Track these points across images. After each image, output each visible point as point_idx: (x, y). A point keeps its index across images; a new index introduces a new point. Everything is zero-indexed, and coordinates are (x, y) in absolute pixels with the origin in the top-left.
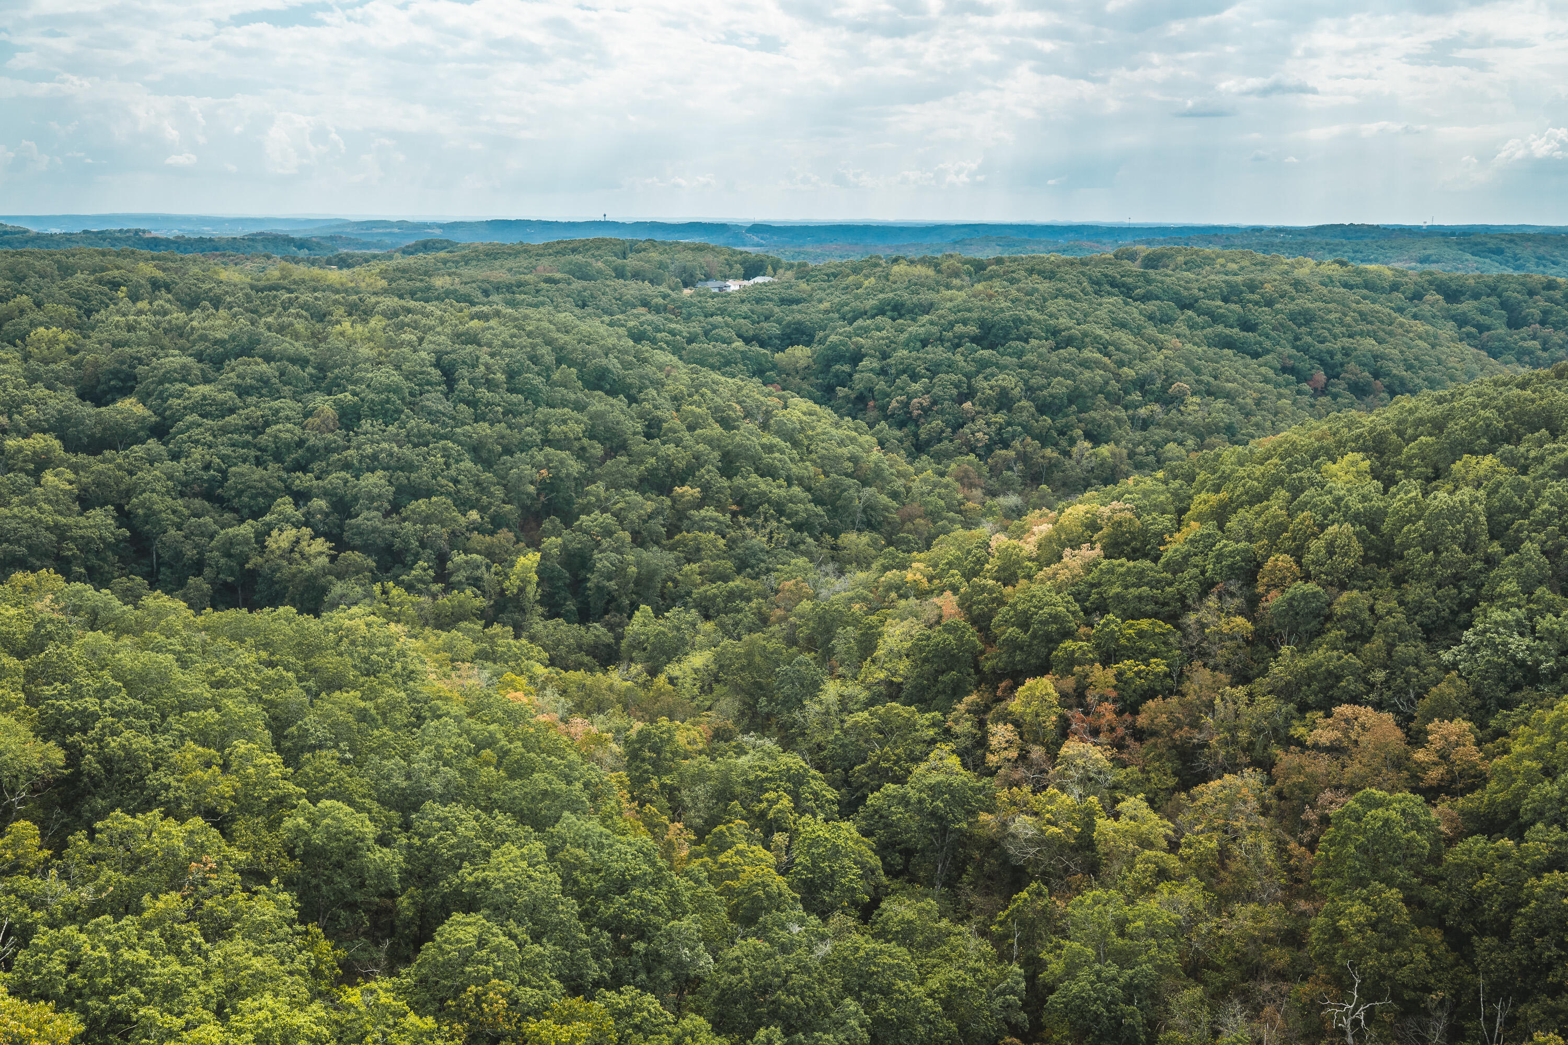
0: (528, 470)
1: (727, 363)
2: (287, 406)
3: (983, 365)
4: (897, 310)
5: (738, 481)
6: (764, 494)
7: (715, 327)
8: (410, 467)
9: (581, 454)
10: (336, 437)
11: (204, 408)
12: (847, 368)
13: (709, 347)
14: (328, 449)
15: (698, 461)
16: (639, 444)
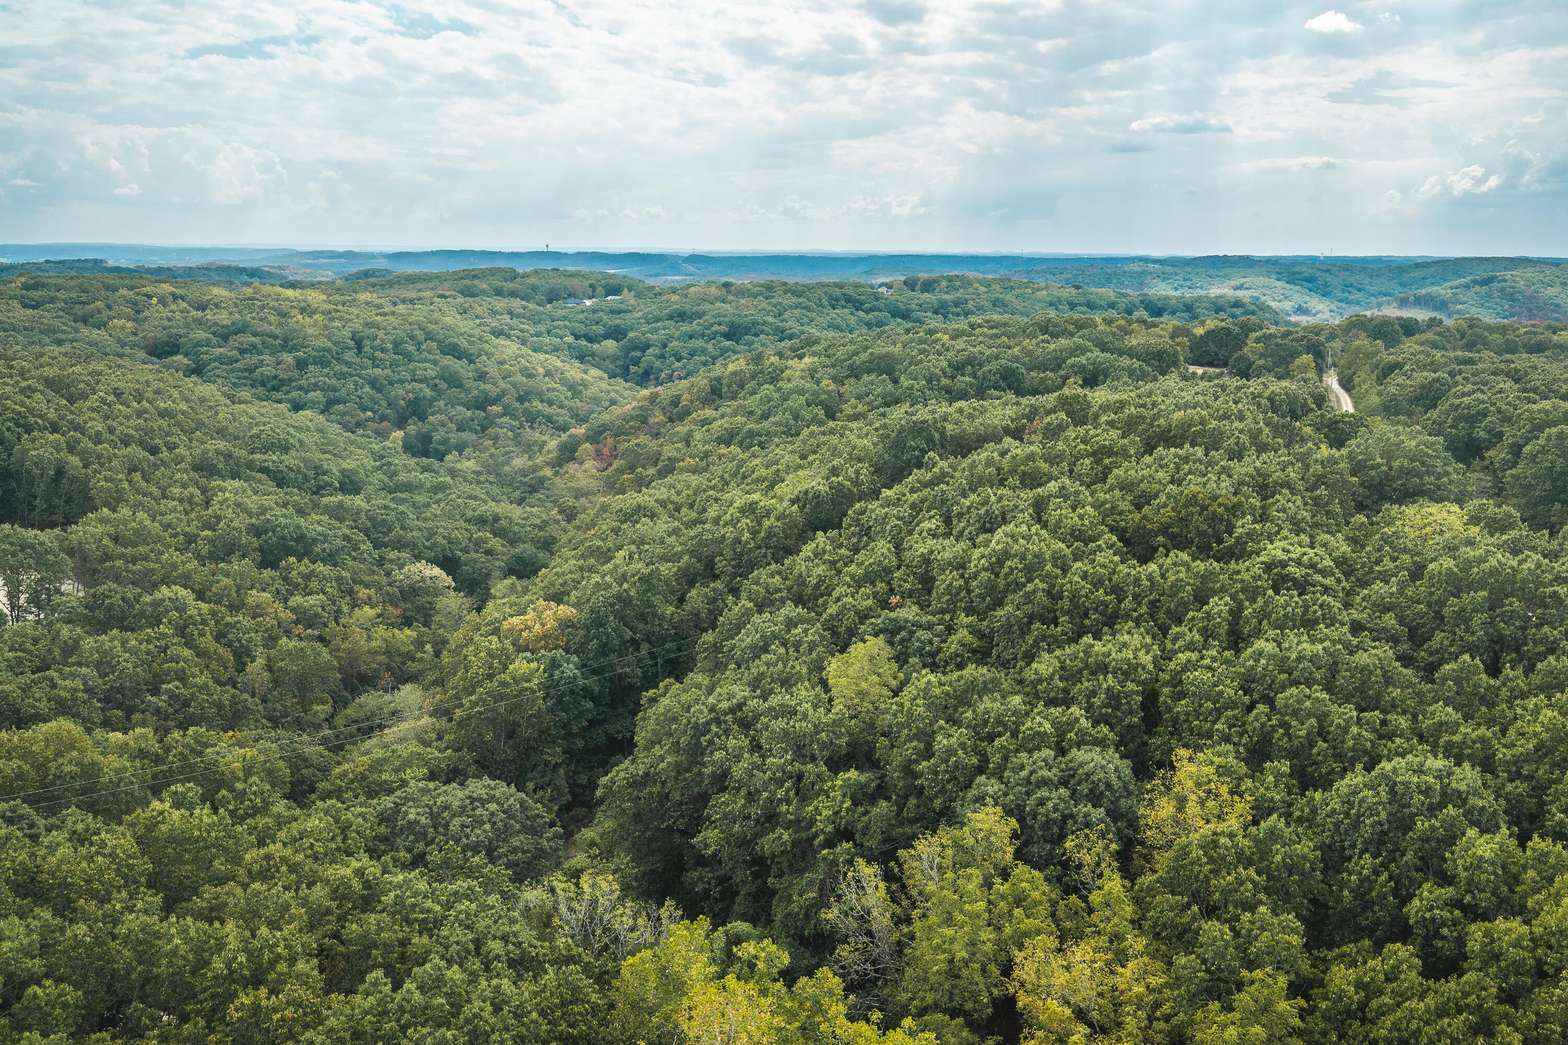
0: (401, 392)
1: (557, 350)
2: (267, 358)
3: (725, 351)
4: (681, 316)
5: (527, 404)
6: (542, 411)
7: (556, 328)
8: (334, 389)
9: (432, 386)
10: (296, 374)
11: (221, 360)
12: (639, 354)
13: (547, 340)
14: (291, 380)
15: (504, 393)
16: (469, 384)
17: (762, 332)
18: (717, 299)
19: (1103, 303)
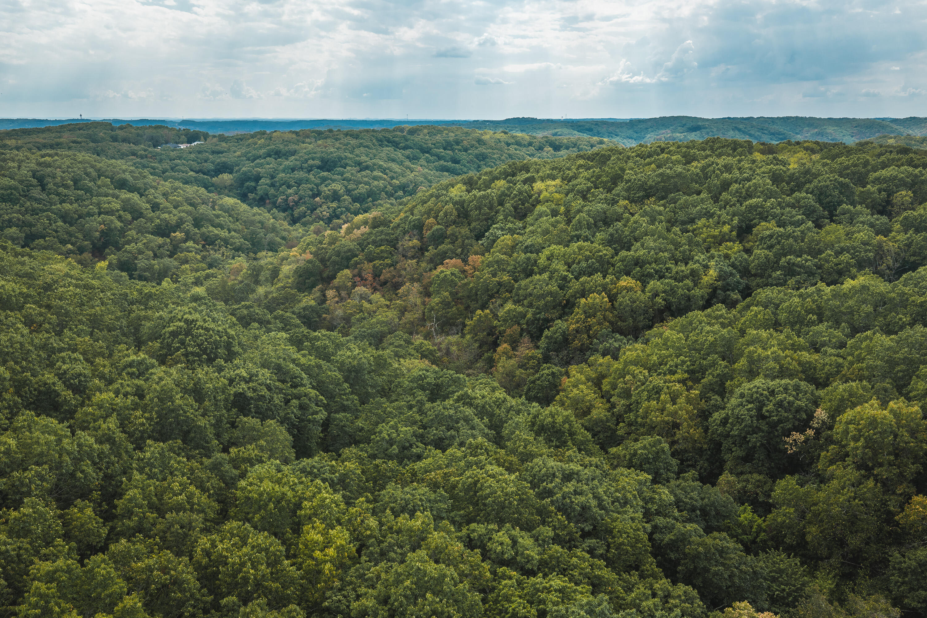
0: (94, 225)
3: (324, 179)
4: (278, 154)
5: (204, 230)
6: (217, 235)
7: (177, 165)
9: (120, 218)
12: (253, 184)
15: (181, 221)
16: (149, 214)
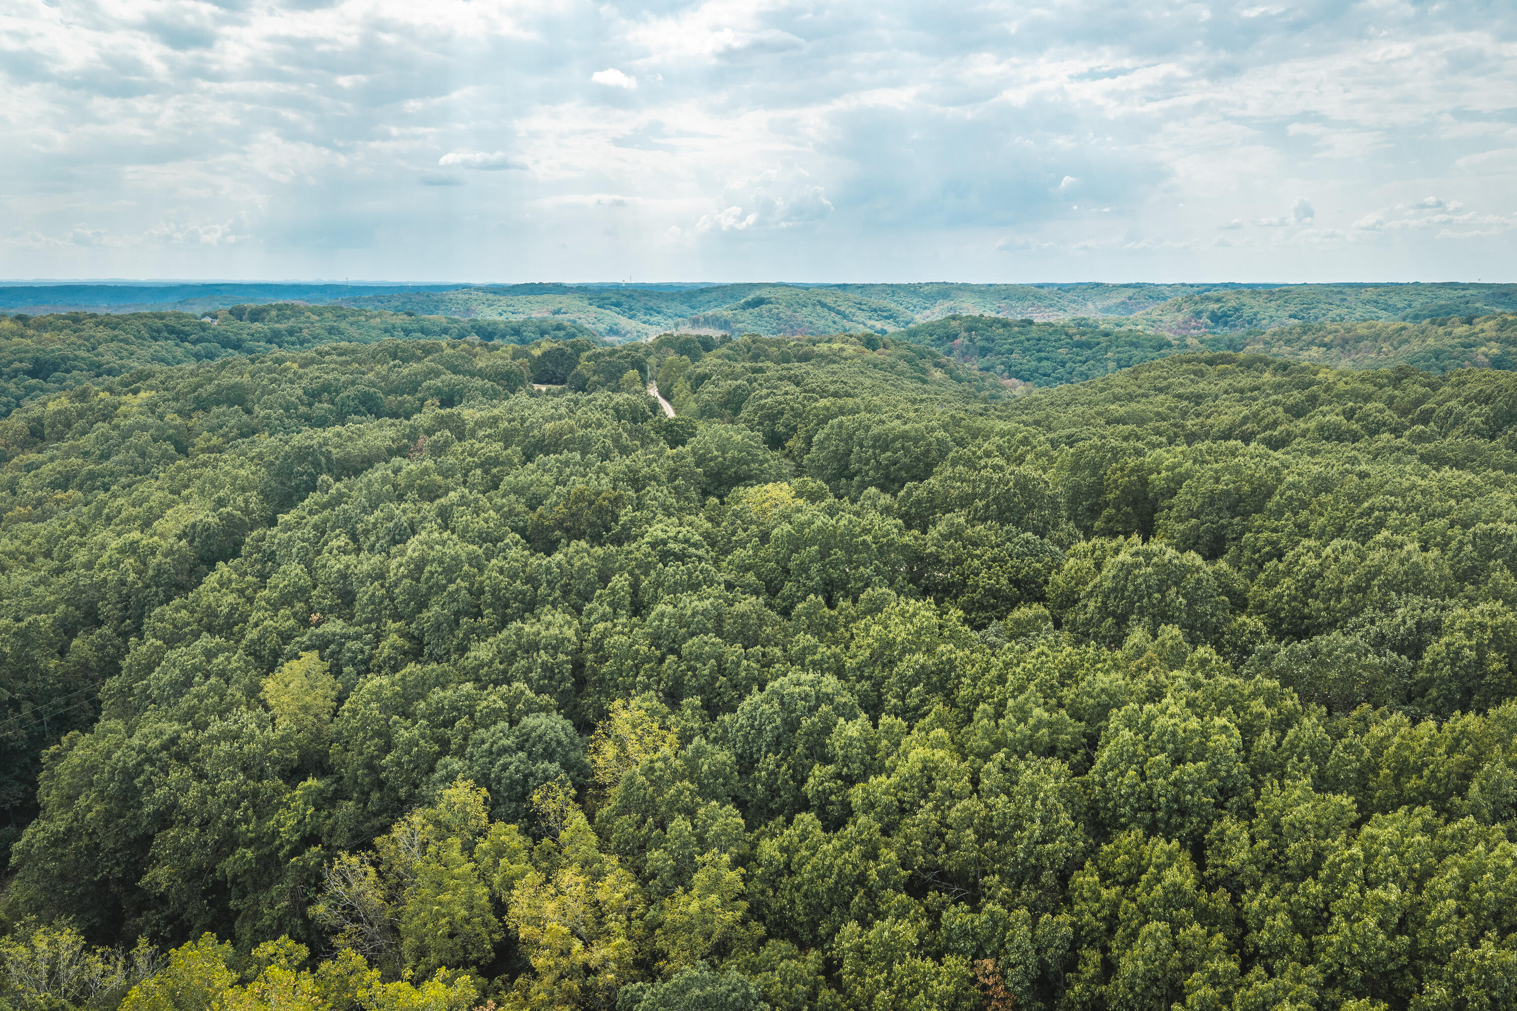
17: (75, 368)
18: (13, 334)
19: (437, 329)
